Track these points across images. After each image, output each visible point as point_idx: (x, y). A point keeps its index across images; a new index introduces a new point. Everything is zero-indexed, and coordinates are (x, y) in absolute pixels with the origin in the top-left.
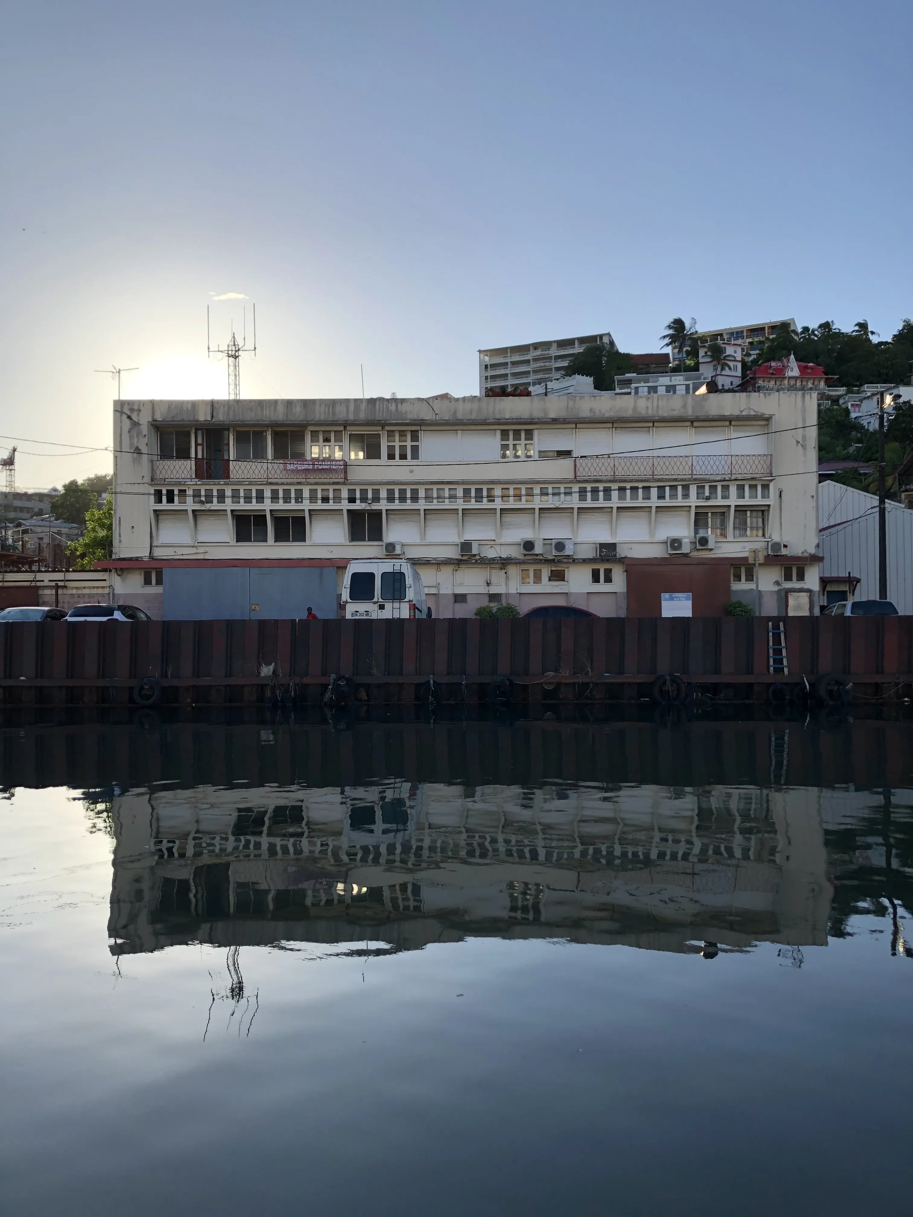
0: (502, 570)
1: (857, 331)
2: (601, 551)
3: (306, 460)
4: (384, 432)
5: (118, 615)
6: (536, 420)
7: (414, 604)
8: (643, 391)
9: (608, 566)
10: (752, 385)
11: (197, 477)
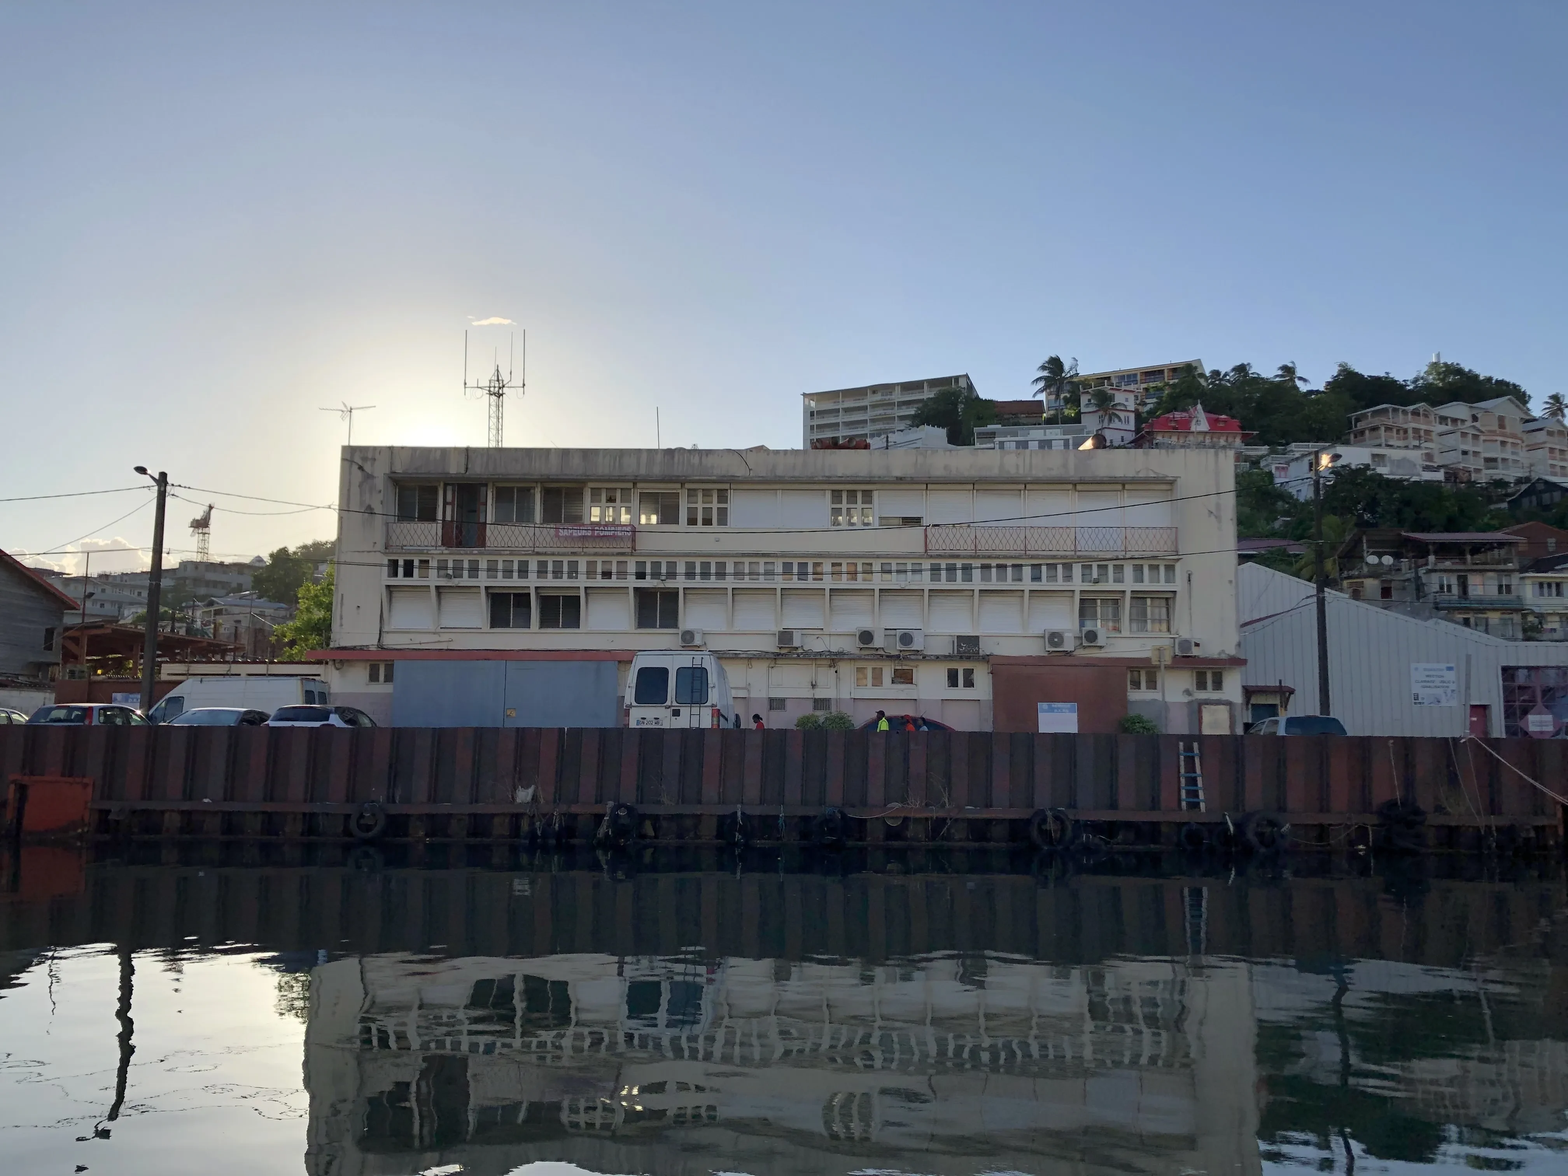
0: (832, 668)
1: (1281, 376)
2: (959, 646)
3: (583, 525)
4: (684, 490)
5: (335, 720)
6: (877, 479)
7: (719, 710)
8: (1011, 446)
9: (968, 665)
10: (1148, 441)
11: (443, 544)
